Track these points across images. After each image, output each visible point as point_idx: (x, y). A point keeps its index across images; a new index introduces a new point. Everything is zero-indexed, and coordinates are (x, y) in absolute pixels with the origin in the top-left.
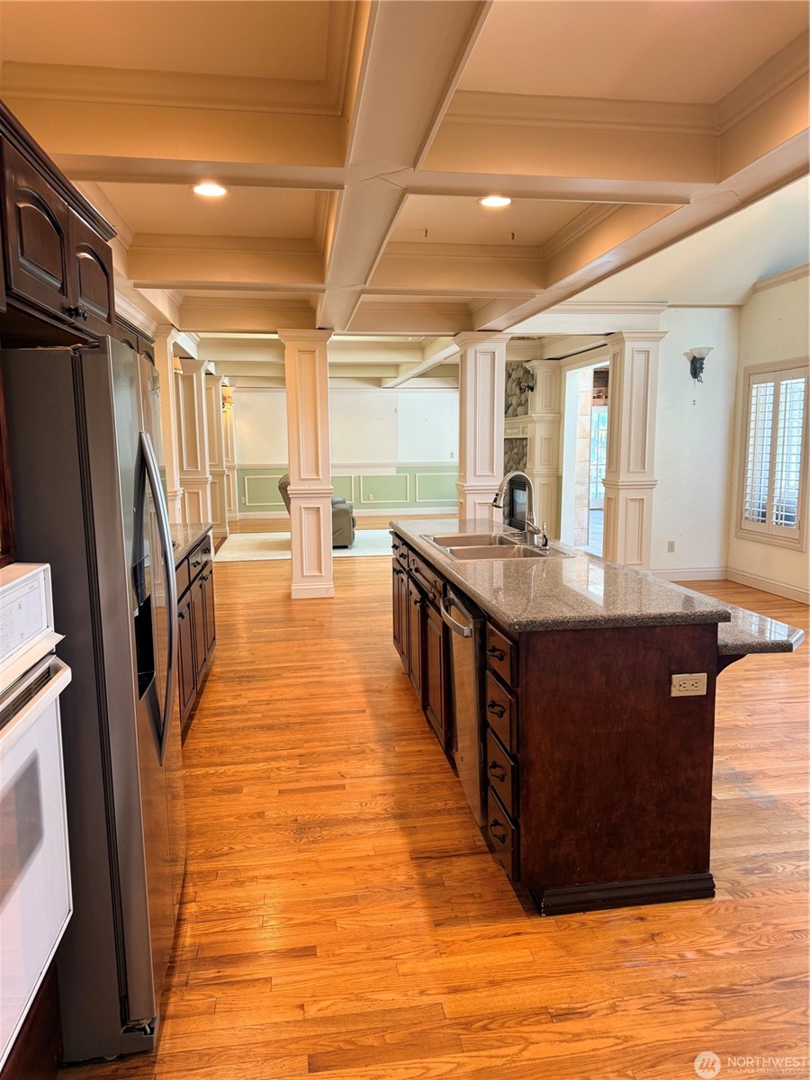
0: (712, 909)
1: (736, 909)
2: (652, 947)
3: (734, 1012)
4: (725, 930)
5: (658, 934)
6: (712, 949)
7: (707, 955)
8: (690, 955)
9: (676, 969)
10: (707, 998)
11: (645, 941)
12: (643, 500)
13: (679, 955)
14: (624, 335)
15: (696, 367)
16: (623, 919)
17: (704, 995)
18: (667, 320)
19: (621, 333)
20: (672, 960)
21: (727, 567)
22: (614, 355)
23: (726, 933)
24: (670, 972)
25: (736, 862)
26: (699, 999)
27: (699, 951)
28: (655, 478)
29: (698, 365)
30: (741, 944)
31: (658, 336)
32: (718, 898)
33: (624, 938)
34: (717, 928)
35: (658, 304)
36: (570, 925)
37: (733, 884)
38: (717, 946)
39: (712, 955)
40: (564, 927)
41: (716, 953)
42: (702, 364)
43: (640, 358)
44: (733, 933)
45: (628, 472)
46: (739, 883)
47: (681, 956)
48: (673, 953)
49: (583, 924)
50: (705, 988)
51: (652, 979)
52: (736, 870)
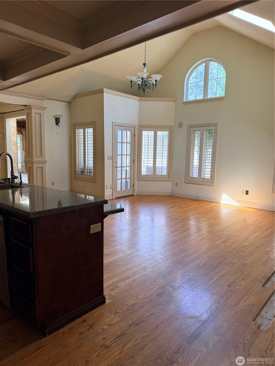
0: (106, 307)
1: (113, 304)
2: (92, 330)
3: (126, 342)
4: (113, 313)
5: (92, 324)
6: (111, 322)
7: (111, 325)
8: (106, 327)
9: (103, 335)
10: (116, 341)
11: (89, 329)
12: (42, 167)
13: (102, 329)
14: (32, 107)
15: (57, 121)
16: (78, 324)
17: (115, 340)
18: (46, 103)
19: (30, 105)
20: (100, 332)
21: (71, 190)
22: (28, 113)
23: (113, 314)
24: (101, 337)
25: (108, 288)
26: (114, 343)
27: (108, 325)
28: (46, 160)
29: (58, 121)
30: (119, 316)
31: (44, 109)
32: (107, 302)
33: (81, 331)
34: (110, 314)
35: (43, 97)
36: (59, 335)
37: (109, 296)
38: (113, 320)
39: (112, 324)
40: (57, 337)
41: (113, 323)
42: (59, 120)
43: (38, 116)
44: (116, 313)
45: (36, 157)
46: (111, 295)
47: (103, 329)
48: (100, 329)
49: (64, 333)
50: (114, 338)
51: (96, 343)
52: (109, 291)
